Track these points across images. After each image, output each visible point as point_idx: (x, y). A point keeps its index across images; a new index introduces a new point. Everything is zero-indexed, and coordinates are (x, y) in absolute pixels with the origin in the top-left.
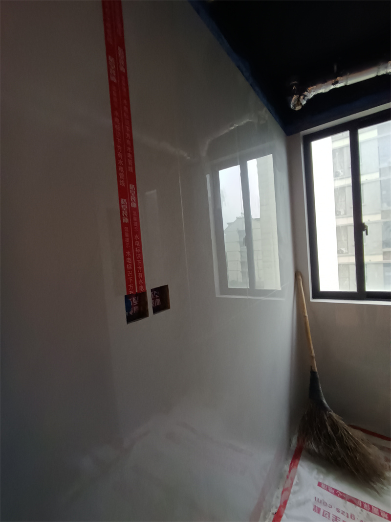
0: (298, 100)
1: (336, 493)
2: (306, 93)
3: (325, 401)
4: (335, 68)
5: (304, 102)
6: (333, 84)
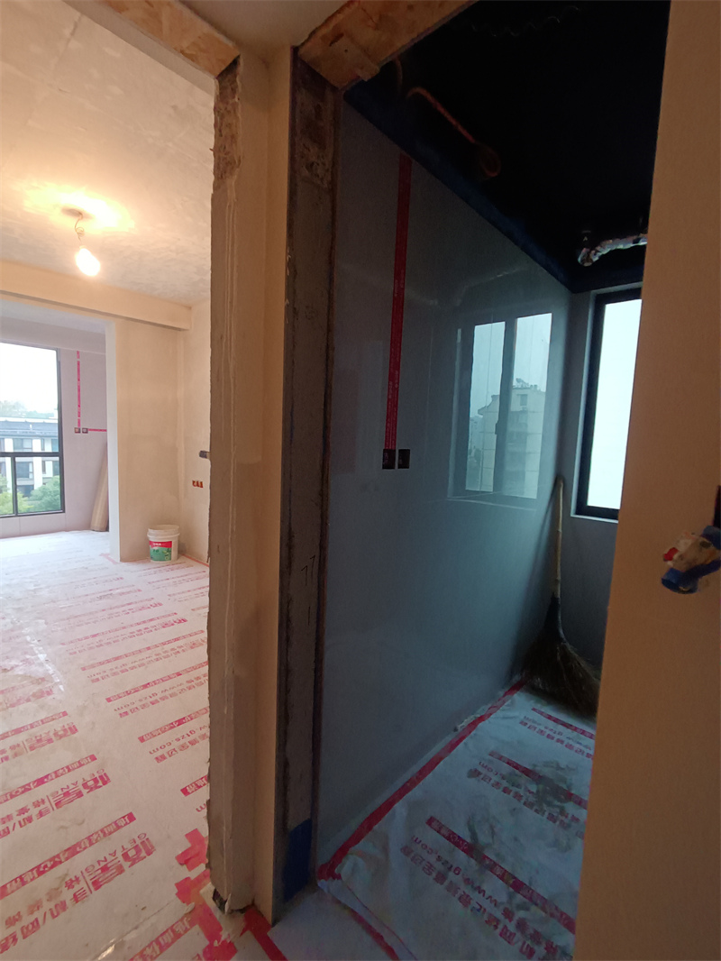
0: (589, 253)
2: (598, 248)
5: (596, 259)
6: (635, 241)
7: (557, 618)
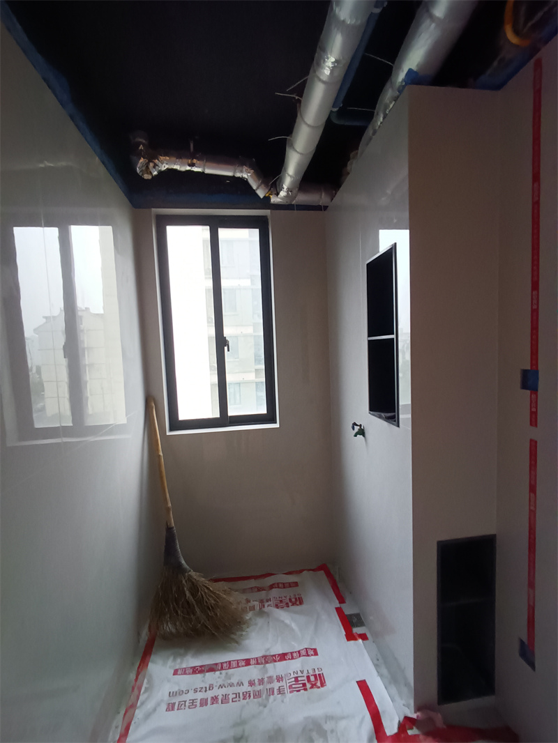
0: (147, 166)
1: (195, 670)
2: (157, 162)
3: (183, 562)
4: (192, 145)
5: (155, 173)
6: (189, 166)
7: (176, 550)
